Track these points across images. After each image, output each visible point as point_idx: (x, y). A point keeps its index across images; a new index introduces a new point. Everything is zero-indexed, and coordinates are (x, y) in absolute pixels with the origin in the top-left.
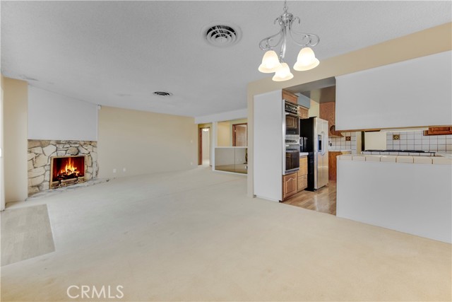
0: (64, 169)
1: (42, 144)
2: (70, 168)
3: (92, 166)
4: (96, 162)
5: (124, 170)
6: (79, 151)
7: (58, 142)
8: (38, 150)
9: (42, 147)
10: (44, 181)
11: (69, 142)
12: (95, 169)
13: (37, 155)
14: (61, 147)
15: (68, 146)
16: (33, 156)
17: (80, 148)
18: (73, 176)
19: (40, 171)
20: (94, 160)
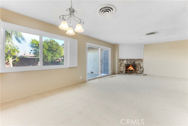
0: (129, 68)
1: (123, 60)
2: (131, 68)
3: (141, 68)
4: (143, 67)
5: (155, 72)
6: (135, 63)
7: (127, 60)
8: (122, 62)
9: (123, 61)
10: (123, 71)
11: (131, 60)
12: (142, 69)
13: (121, 63)
14: (128, 61)
15: (130, 61)
16: (120, 63)
17: (135, 62)
18: (132, 71)
19: (122, 68)
20: (142, 66)
